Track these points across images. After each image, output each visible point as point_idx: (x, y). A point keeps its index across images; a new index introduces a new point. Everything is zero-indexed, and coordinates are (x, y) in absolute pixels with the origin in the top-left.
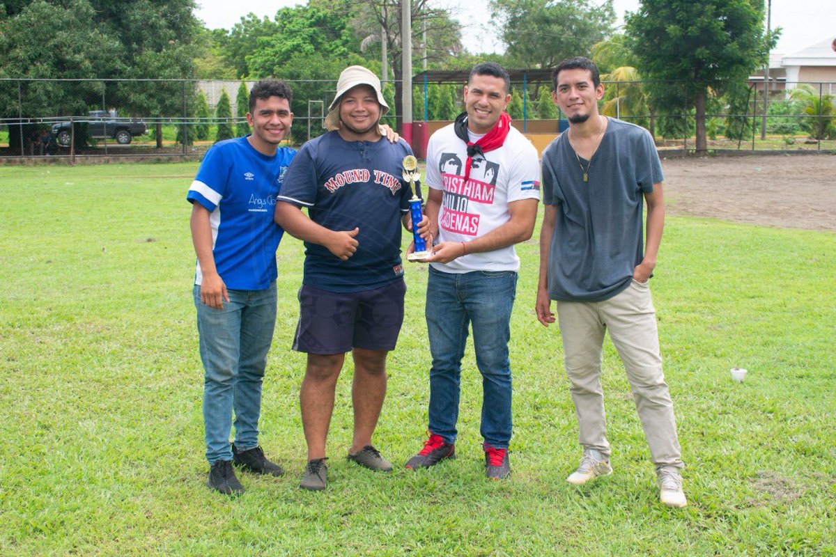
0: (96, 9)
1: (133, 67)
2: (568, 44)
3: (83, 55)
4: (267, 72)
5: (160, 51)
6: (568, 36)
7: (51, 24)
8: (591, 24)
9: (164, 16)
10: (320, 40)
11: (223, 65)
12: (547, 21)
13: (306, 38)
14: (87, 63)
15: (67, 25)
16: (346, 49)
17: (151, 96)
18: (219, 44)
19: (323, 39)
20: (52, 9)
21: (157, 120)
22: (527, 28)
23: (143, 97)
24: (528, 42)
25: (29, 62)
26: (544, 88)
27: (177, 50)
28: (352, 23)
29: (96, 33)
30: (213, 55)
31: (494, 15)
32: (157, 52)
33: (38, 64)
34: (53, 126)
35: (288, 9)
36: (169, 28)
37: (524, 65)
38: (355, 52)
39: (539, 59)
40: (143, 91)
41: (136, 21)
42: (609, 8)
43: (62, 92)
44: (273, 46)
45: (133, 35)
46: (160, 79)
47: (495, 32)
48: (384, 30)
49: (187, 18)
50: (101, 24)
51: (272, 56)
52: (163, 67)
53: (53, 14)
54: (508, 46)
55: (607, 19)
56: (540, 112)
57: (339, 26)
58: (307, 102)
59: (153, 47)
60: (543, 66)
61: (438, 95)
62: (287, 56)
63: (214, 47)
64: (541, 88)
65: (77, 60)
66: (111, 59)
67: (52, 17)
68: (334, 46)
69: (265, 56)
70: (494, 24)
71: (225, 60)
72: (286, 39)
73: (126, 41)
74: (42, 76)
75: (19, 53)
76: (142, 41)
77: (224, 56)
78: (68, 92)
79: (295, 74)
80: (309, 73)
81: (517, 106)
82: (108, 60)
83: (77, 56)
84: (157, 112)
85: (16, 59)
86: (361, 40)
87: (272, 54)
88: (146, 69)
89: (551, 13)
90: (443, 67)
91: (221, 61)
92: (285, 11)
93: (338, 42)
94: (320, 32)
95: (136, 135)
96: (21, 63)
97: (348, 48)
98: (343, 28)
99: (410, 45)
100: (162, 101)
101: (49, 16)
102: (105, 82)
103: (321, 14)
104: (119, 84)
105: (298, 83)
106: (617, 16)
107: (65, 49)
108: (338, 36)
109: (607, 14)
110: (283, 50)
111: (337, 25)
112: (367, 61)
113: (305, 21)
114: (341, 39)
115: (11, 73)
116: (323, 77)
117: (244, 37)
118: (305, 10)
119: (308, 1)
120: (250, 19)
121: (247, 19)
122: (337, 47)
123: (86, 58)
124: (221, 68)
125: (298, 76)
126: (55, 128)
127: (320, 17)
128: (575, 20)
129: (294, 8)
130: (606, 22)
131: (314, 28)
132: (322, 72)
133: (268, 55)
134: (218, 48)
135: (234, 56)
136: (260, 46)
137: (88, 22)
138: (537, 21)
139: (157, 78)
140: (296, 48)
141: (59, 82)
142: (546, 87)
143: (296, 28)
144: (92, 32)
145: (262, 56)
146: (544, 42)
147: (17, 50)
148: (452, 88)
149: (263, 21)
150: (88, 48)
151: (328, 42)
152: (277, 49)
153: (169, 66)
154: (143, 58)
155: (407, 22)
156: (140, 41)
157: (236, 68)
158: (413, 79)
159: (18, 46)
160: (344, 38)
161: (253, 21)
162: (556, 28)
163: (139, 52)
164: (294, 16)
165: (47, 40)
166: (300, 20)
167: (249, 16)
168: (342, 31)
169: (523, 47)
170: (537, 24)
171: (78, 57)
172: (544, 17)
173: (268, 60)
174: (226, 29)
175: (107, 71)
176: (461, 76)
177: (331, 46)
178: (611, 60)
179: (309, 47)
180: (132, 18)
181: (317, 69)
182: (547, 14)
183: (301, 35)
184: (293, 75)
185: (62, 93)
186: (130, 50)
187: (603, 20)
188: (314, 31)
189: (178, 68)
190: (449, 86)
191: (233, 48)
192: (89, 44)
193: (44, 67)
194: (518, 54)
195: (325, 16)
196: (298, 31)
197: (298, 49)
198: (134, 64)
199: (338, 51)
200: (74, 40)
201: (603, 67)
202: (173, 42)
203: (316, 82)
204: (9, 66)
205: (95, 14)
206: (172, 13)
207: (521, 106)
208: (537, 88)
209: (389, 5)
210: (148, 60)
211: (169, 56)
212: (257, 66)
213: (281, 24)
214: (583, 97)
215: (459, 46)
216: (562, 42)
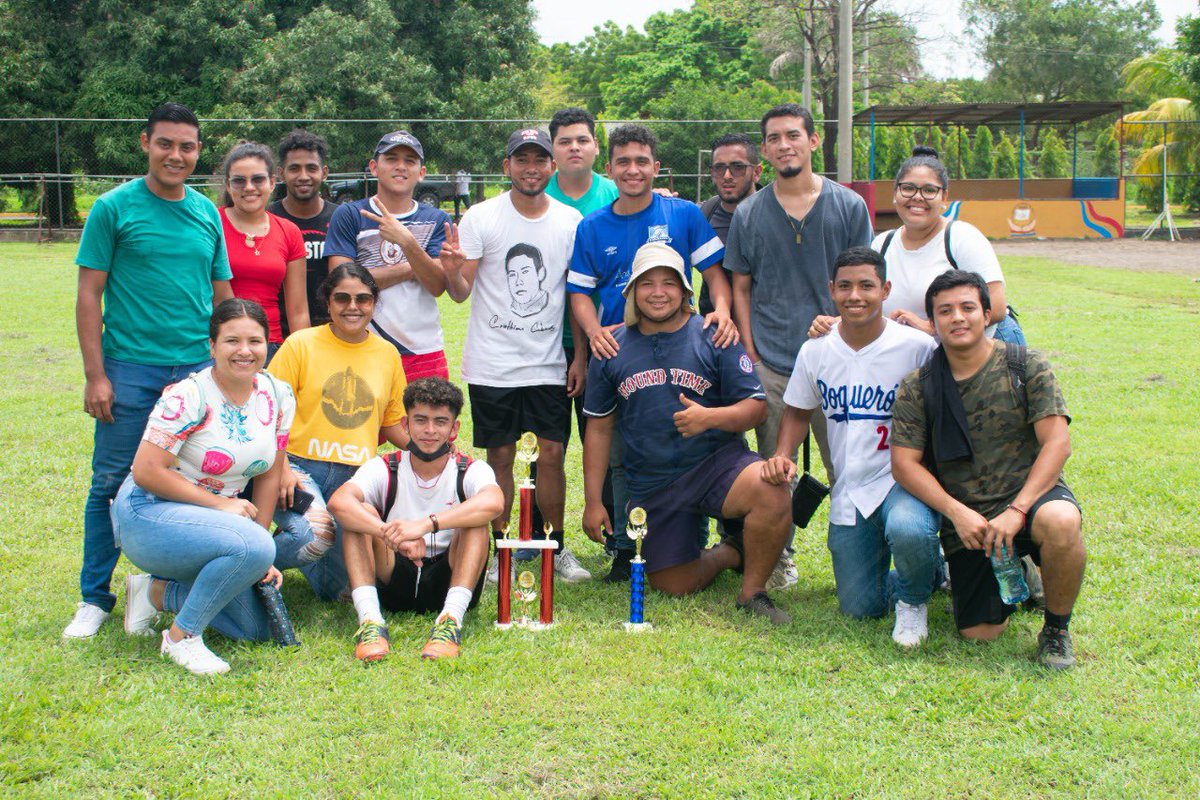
0: (399, 20)
1: (450, 103)
2: (1085, 65)
3: (380, 85)
4: (631, 108)
5: (487, 78)
6: (1085, 52)
7: (339, 41)
8: (1122, 34)
9: (494, 28)
10: (709, 61)
11: (567, 97)
12: (1055, 30)
13: (689, 58)
14: (387, 97)
15: (360, 44)
16: (747, 73)
17: (475, 144)
18: (560, 66)
19: (713, 58)
20: (339, 20)
21: (478, 179)
22: (1022, 40)
23: (463, 145)
24: (1024, 61)
25: (306, 95)
26: (1048, 131)
27: (513, 79)
28: (757, 35)
29: (399, 54)
30: (552, 84)
31: (973, 20)
32: (483, 80)
33: (320, 98)
34: (332, 186)
35: (663, 15)
36: (499, 45)
37: (1018, 98)
38: (762, 78)
39: (1038, 87)
40: (462, 138)
41: (455, 36)
42: (1150, 8)
43: (351, 137)
44: (640, 70)
45: (451, 56)
46: (488, 119)
47: (973, 46)
48: (808, 46)
49: (523, 33)
50: (407, 41)
51: (639, 84)
52: (493, 103)
53: (340, 28)
54: (993, 67)
55: (1146, 23)
56: (1044, 167)
57: (738, 40)
58: (697, 152)
59: (478, 74)
60: (1046, 99)
61: (887, 142)
62: (662, 84)
63: (553, 72)
64: (1042, 131)
65: (374, 92)
66: (418, 92)
67: (339, 32)
68: (729, 70)
69: (629, 84)
70: (971, 33)
71: (570, 90)
72: (659, 59)
73: (440, 65)
74: (325, 116)
75: (293, 83)
76: (463, 66)
77: (568, 85)
78: (359, 139)
79: (679, 112)
80: (699, 110)
81: (1007, 158)
82: (414, 94)
83: (372, 86)
84: (482, 167)
85: (287, 91)
86: (771, 61)
87: (640, 81)
88: (468, 105)
89: (1059, 18)
90: (895, 100)
91: (564, 93)
92: (659, 18)
93: (736, 63)
94: (710, 49)
95: (446, 200)
96: (296, 98)
97: (751, 73)
98: (743, 42)
99: (850, 67)
100: (490, 152)
101: (335, 31)
102: (411, 123)
103: (709, 22)
104: (431, 127)
105: (684, 125)
106: (1162, 18)
107: (357, 77)
108: (736, 55)
109: (1145, 16)
110: (655, 75)
111: (735, 38)
112: (780, 91)
113: (687, 33)
114: (740, 59)
115: (282, 112)
116: (720, 117)
117: (599, 55)
118: (688, 17)
119: (693, 3)
120: (608, 30)
121: (603, 29)
122: (735, 70)
123: (385, 90)
124: (564, 103)
125: (683, 115)
126: (334, 189)
127: (708, 27)
128: (1094, 29)
129: (671, 13)
130: (1144, 28)
131: (700, 44)
132: (718, 108)
133: (633, 82)
134: (559, 73)
135: (582, 83)
136: (620, 68)
137: (388, 39)
138: (1038, 30)
139: (484, 118)
140: (674, 73)
141: (347, 124)
142: (1052, 130)
143: (674, 43)
144: (393, 53)
145: (623, 83)
146: (1049, 61)
147: (291, 79)
148: (909, 131)
149: (624, 33)
150: (388, 75)
151: (722, 63)
152: (646, 73)
153: (501, 101)
154: (466, 89)
155: (846, 35)
156: (460, 64)
157: (585, 102)
158: (854, 117)
159: (292, 73)
160: (744, 57)
161: (612, 32)
162: (1067, 41)
163: (459, 81)
164: (671, 25)
165: (331, 65)
166: (680, 33)
167: (607, 26)
168: (743, 47)
169: (1015, 69)
170: (1037, 34)
171: (375, 89)
172: (1049, 23)
173: (634, 90)
174: (571, 44)
175: (413, 108)
176: (926, 113)
177: (725, 69)
178: (1153, 88)
179: (693, 71)
180: (449, 32)
181: (710, 104)
182: (1054, 19)
183: (681, 53)
184: (675, 114)
185: (351, 139)
186: (448, 79)
187: (1140, 26)
188: (701, 48)
189: (513, 104)
190: (904, 128)
191: (582, 72)
192: (388, 70)
193: (327, 103)
194: (1007, 79)
195: (717, 24)
196: (677, 48)
197: (677, 73)
198: (451, 98)
199: (735, 77)
200: (370, 64)
201: (1140, 100)
202: (506, 66)
203: (708, 124)
204: (280, 101)
205: (399, 27)
206: (505, 25)
207: (1013, 158)
208: (1037, 130)
209: (818, 9)
210: (472, 92)
211: (500, 86)
212: (615, 97)
213: (652, 36)
214: (794, 148)
215: (917, 67)
216: (1075, 62)
